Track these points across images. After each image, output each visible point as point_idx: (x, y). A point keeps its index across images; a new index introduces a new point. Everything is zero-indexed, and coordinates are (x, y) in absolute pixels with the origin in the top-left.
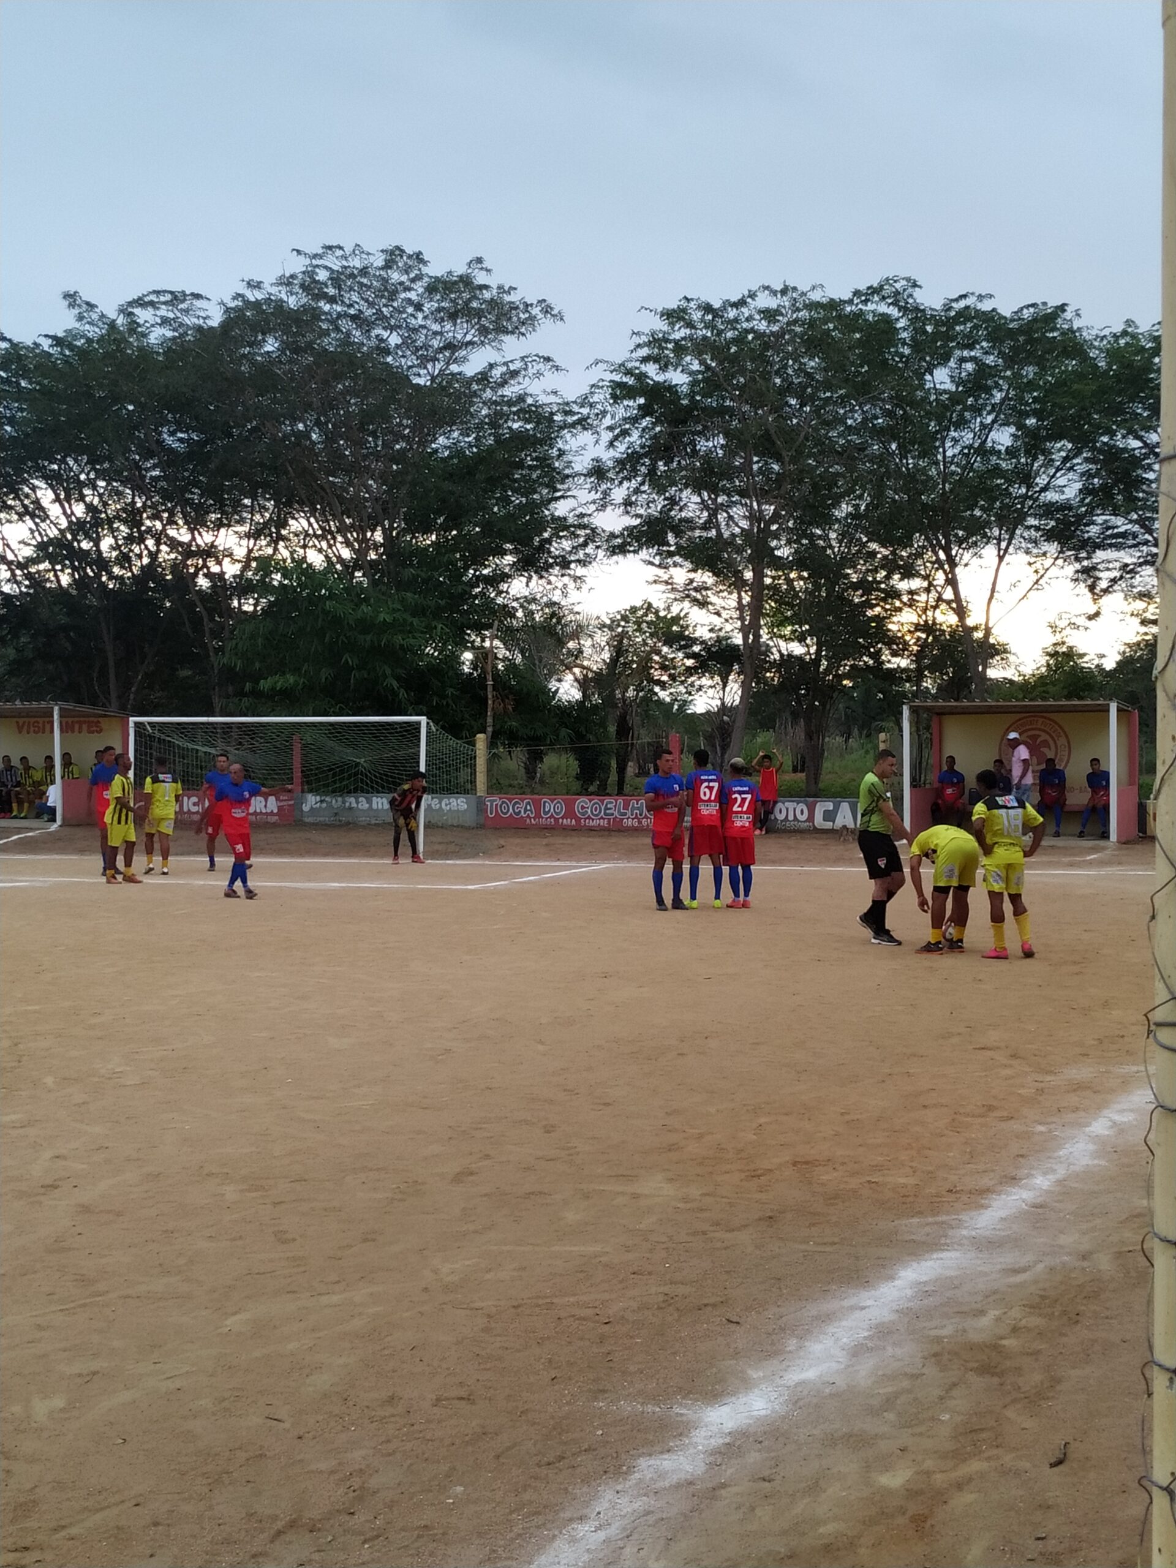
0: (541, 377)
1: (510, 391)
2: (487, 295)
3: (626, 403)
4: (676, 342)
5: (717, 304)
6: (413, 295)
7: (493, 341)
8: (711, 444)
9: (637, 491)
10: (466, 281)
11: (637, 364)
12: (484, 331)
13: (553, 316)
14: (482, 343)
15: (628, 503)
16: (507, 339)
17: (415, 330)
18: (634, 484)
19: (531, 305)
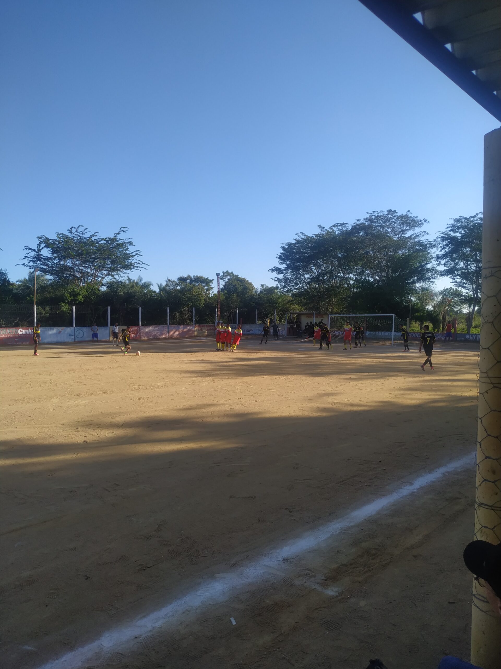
0: (424, 236)
1: (417, 240)
2: (411, 219)
3: (445, 241)
4: (458, 226)
5: (468, 217)
6: (393, 220)
7: (412, 229)
8: (466, 250)
9: (448, 262)
10: (406, 216)
11: (448, 232)
12: (410, 227)
13: (427, 222)
14: (410, 230)
15: (445, 265)
16: (415, 228)
17: (395, 228)
18: (447, 260)
19: (422, 220)
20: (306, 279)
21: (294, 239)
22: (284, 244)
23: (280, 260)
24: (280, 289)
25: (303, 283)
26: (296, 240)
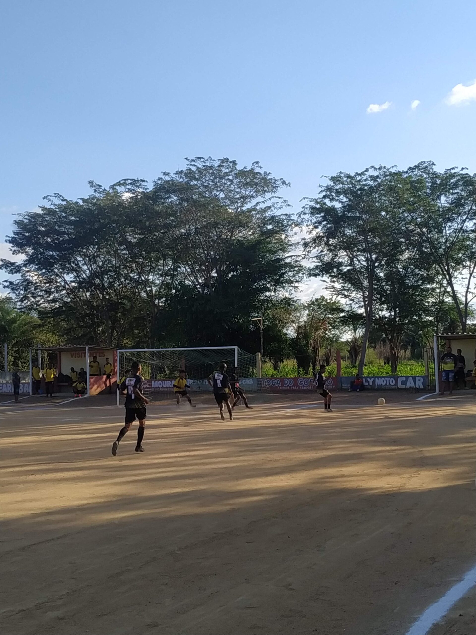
2: (260, 177)
3: (316, 215)
4: (337, 190)
5: (352, 175)
7: (262, 195)
9: (321, 251)
10: (252, 171)
11: (322, 199)
12: (258, 191)
13: (286, 184)
14: (257, 195)
15: (317, 257)
18: (320, 248)
19: (277, 180)
20: (67, 283)
21: (41, 207)
22: (19, 215)
23: (12, 247)
24: (15, 303)
25: (61, 291)
26: (44, 209)
